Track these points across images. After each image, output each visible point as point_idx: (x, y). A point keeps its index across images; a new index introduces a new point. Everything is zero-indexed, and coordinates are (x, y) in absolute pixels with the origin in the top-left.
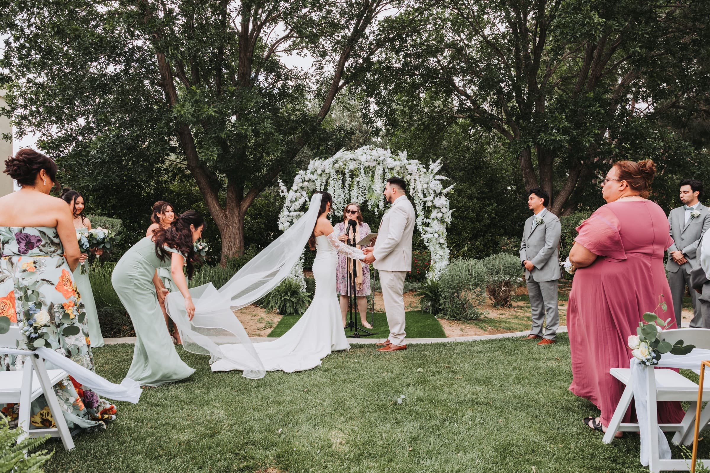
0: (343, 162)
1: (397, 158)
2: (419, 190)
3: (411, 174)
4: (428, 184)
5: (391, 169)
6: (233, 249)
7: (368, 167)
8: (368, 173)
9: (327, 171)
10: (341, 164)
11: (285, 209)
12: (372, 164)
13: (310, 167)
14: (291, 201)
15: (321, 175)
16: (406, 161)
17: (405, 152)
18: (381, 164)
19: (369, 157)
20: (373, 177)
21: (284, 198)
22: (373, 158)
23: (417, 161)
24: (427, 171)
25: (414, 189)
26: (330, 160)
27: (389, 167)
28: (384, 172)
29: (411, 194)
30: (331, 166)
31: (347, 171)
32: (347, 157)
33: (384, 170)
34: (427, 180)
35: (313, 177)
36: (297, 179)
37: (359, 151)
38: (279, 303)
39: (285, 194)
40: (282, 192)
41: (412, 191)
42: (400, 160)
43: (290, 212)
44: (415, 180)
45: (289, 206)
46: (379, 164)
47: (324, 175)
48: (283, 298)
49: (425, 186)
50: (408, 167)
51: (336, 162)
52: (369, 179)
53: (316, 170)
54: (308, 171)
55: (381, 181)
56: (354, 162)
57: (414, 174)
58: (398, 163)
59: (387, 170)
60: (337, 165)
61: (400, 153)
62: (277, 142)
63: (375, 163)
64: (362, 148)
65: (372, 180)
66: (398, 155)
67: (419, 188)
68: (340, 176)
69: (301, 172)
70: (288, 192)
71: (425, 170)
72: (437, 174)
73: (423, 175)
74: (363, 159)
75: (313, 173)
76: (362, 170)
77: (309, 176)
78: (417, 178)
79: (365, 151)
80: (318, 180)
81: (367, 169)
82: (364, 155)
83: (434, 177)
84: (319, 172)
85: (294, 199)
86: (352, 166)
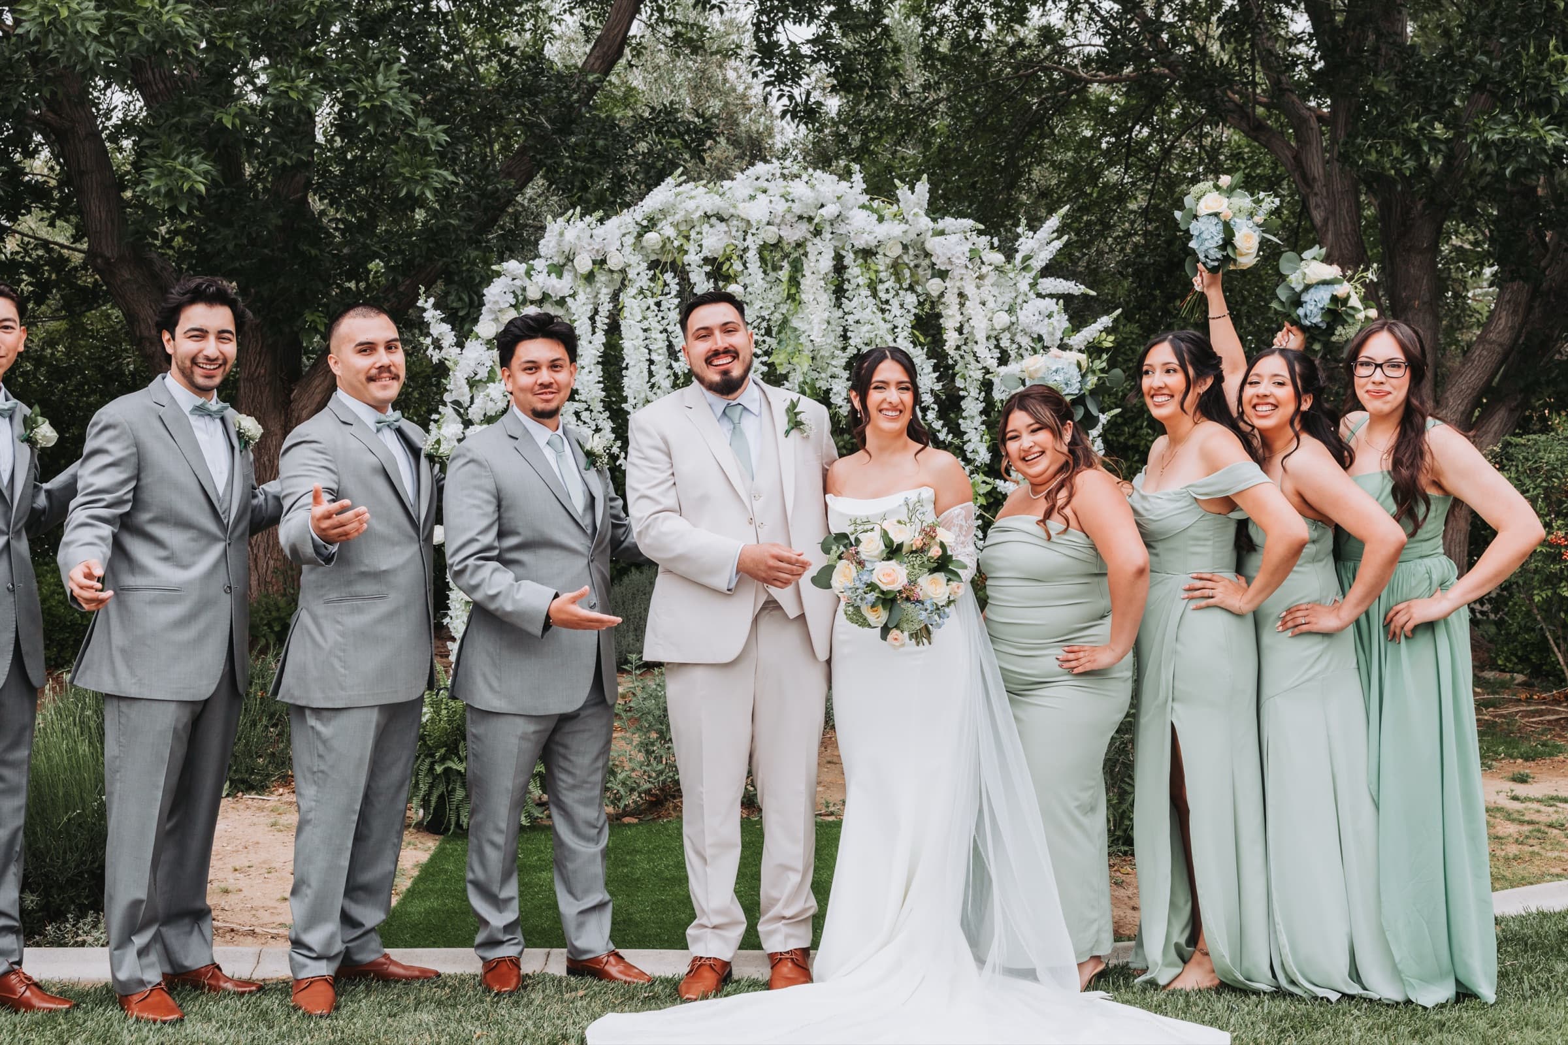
0: (676, 225)
1: (889, 211)
2: (980, 336)
3: (943, 275)
4: (1010, 311)
5: (867, 254)
6: (262, 563)
7: (777, 246)
8: (776, 268)
9: (614, 262)
10: (670, 232)
11: (448, 411)
12: (792, 235)
13: (548, 245)
14: (472, 383)
15: (590, 277)
16: (925, 222)
17: (923, 187)
18: (827, 235)
19: (781, 207)
20: (794, 281)
21: (442, 370)
22: (797, 209)
23: (969, 223)
24: (1009, 258)
25: (960, 330)
26: (625, 221)
27: (860, 243)
28: (839, 267)
29: (949, 347)
30: (629, 240)
31: (692, 258)
32: (691, 205)
33: (839, 258)
34: (1008, 297)
35: (560, 286)
36: (496, 294)
37: (740, 184)
38: (423, 788)
39: (450, 352)
40: (437, 344)
41: (951, 339)
42: (901, 218)
43: (467, 423)
44: (961, 295)
45: (466, 400)
46: (817, 233)
47: (601, 278)
48: (439, 769)
49: (1003, 319)
50: (932, 244)
51: (651, 224)
52: (783, 289)
53: (570, 259)
54: (539, 264)
55: (826, 299)
56: (722, 227)
57: (956, 273)
58: (892, 230)
59: (849, 258)
60: (652, 238)
61: (903, 191)
62: (426, 151)
63: (802, 230)
64: (751, 171)
65: (791, 297)
66: (892, 198)
67: (980, 327)
68: (669, 276)
69: (513, 266)
70: (460, 345)
71: (998, 258)
72: (1047, 271)
73: (993, 277)
74: (757, 211)
75: (557, 270)
76: (752, 256)
77: (542, 282)
78: (970, 290)
79: (763, 183)
80: (581, 297)
81: (770, 253)
82: (761, 197)
83: (1033, 285)
84: (584, 264)
85: (483, 374)
86: (714, 240)
